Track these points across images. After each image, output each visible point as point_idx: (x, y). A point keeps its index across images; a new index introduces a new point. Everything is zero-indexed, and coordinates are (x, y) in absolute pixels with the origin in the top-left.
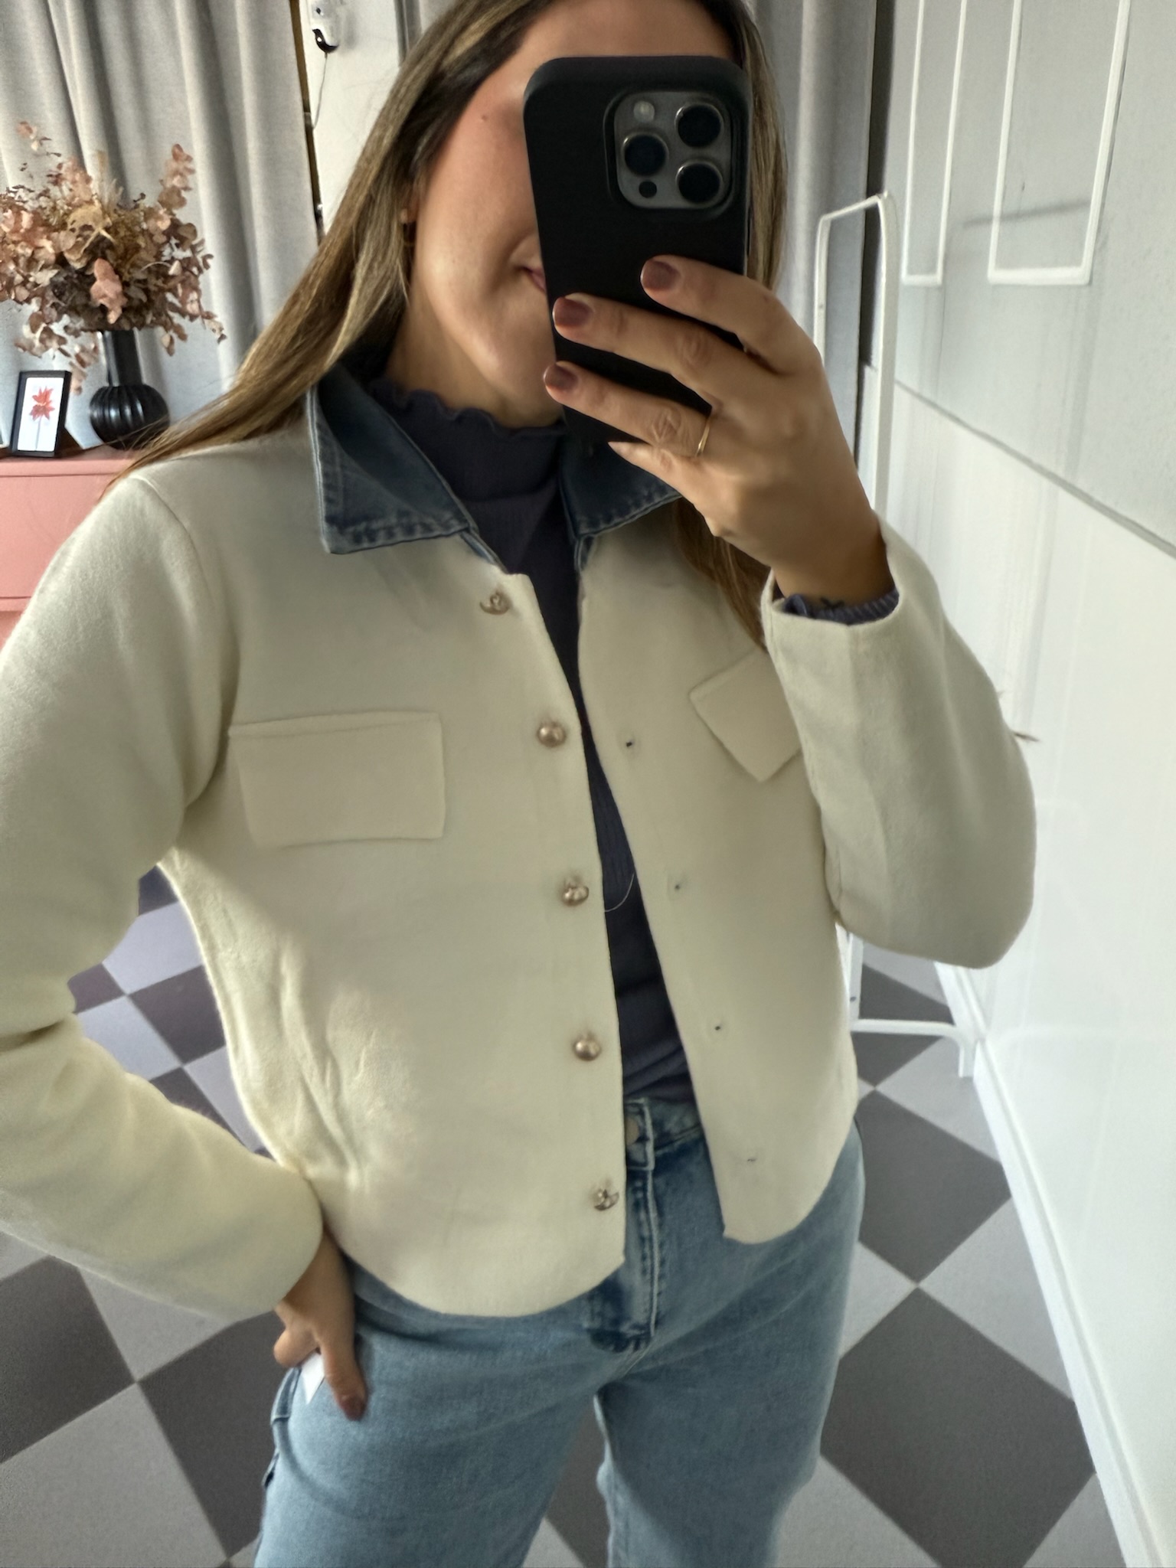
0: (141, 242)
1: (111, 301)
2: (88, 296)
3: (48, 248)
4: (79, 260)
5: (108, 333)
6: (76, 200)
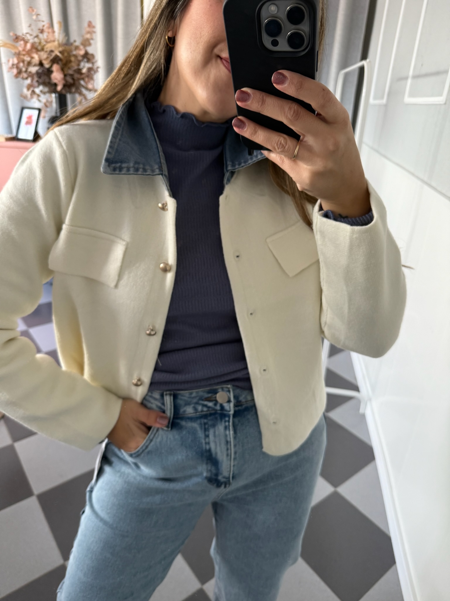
0: (73, 59)
1: (59, 81)
2: (50, 78)
3: (36, 58)
4: (48, 64)
5: (57, 95)
6: (49, 40)
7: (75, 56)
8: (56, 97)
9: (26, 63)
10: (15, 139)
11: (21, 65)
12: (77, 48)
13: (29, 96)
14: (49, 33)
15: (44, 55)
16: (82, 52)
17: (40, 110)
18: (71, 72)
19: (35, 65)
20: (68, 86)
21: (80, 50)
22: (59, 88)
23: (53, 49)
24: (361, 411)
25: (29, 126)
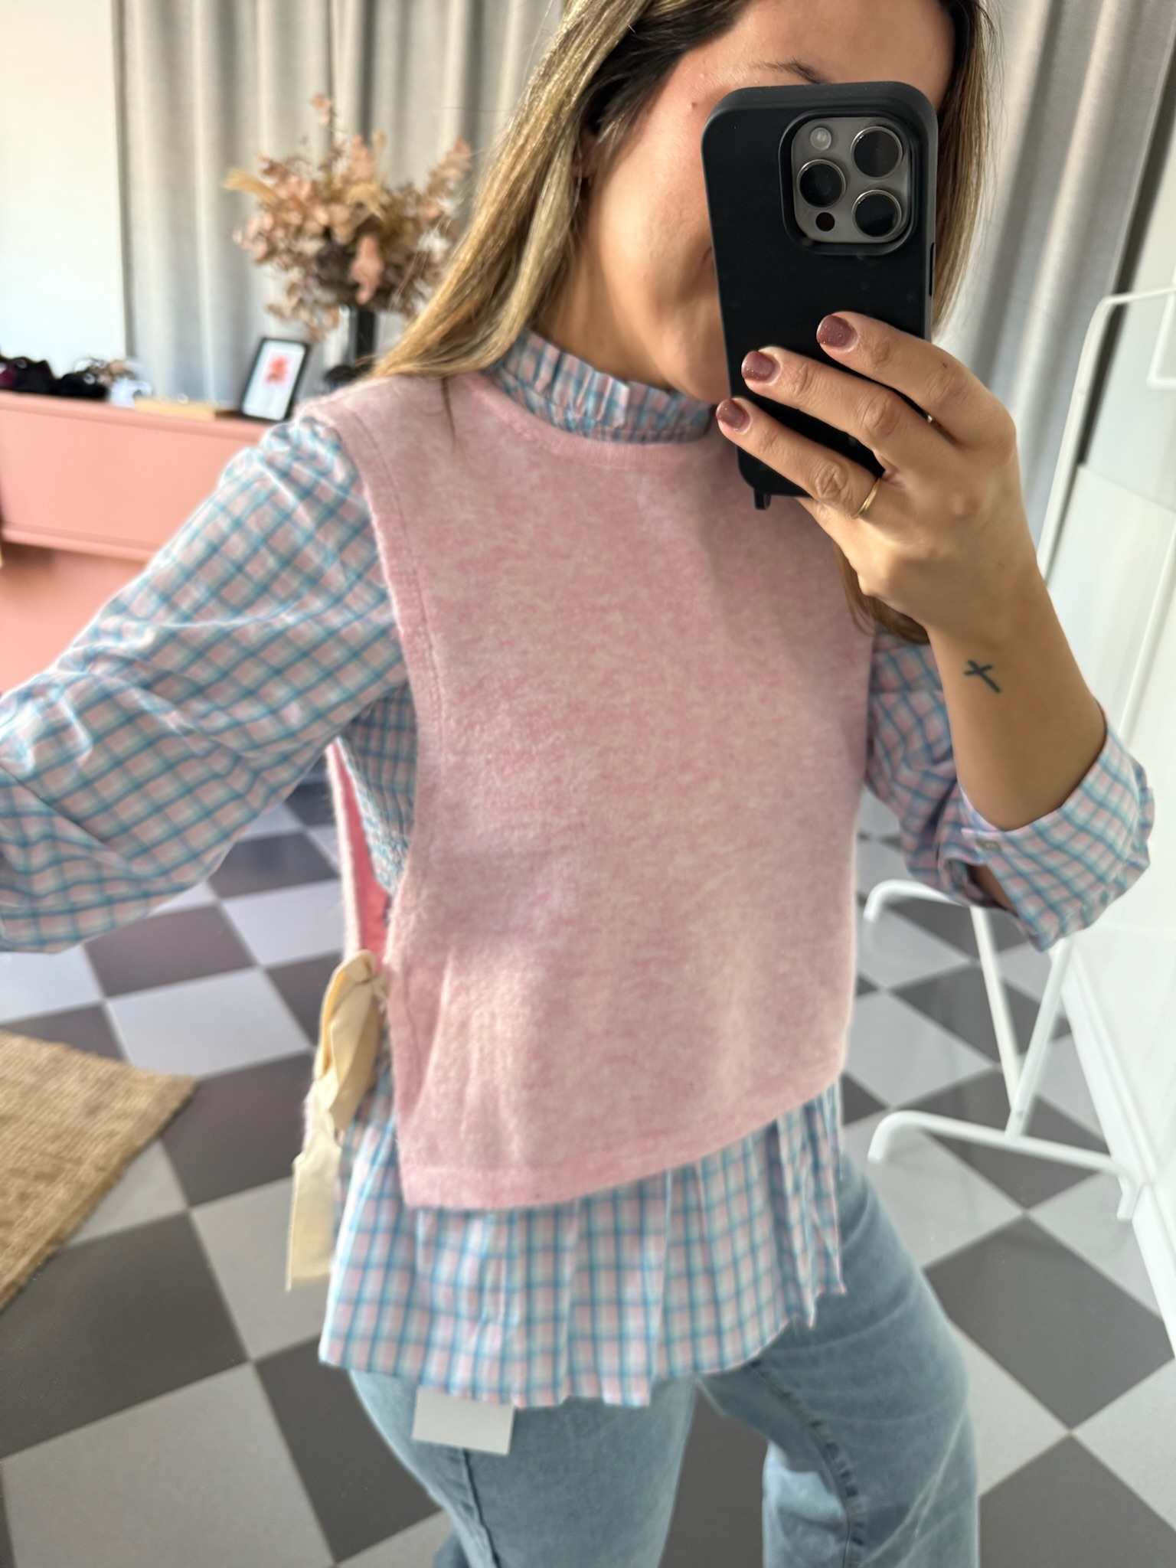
0: (409, 227)
1: (368, 279)
2: (346, 271)
3: (318, 219)
4: (346, 235)
5: (355, 314)
6: (355, 177)
7: (416, 221)
8: (351, 319)
9: (292, 229)
10: (237, 414)
11: (280, 233)
12: (419, 200)
13: (288, 312)
14: (357, 159)
15: (340, 213)
16: (432, 212)
17: (308, 348)
18: (397, 258)
19: (313, 237)
20: (383, 292)
21: (429, 204)
22: (364, 296)
23: (364, 198)
24: (1121, 1214)
25: (273, 385)
